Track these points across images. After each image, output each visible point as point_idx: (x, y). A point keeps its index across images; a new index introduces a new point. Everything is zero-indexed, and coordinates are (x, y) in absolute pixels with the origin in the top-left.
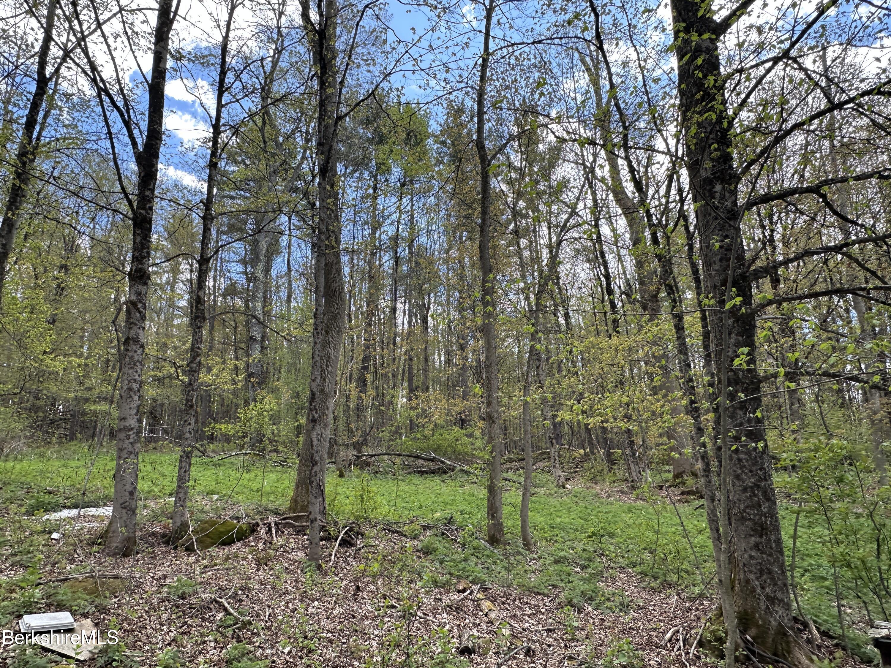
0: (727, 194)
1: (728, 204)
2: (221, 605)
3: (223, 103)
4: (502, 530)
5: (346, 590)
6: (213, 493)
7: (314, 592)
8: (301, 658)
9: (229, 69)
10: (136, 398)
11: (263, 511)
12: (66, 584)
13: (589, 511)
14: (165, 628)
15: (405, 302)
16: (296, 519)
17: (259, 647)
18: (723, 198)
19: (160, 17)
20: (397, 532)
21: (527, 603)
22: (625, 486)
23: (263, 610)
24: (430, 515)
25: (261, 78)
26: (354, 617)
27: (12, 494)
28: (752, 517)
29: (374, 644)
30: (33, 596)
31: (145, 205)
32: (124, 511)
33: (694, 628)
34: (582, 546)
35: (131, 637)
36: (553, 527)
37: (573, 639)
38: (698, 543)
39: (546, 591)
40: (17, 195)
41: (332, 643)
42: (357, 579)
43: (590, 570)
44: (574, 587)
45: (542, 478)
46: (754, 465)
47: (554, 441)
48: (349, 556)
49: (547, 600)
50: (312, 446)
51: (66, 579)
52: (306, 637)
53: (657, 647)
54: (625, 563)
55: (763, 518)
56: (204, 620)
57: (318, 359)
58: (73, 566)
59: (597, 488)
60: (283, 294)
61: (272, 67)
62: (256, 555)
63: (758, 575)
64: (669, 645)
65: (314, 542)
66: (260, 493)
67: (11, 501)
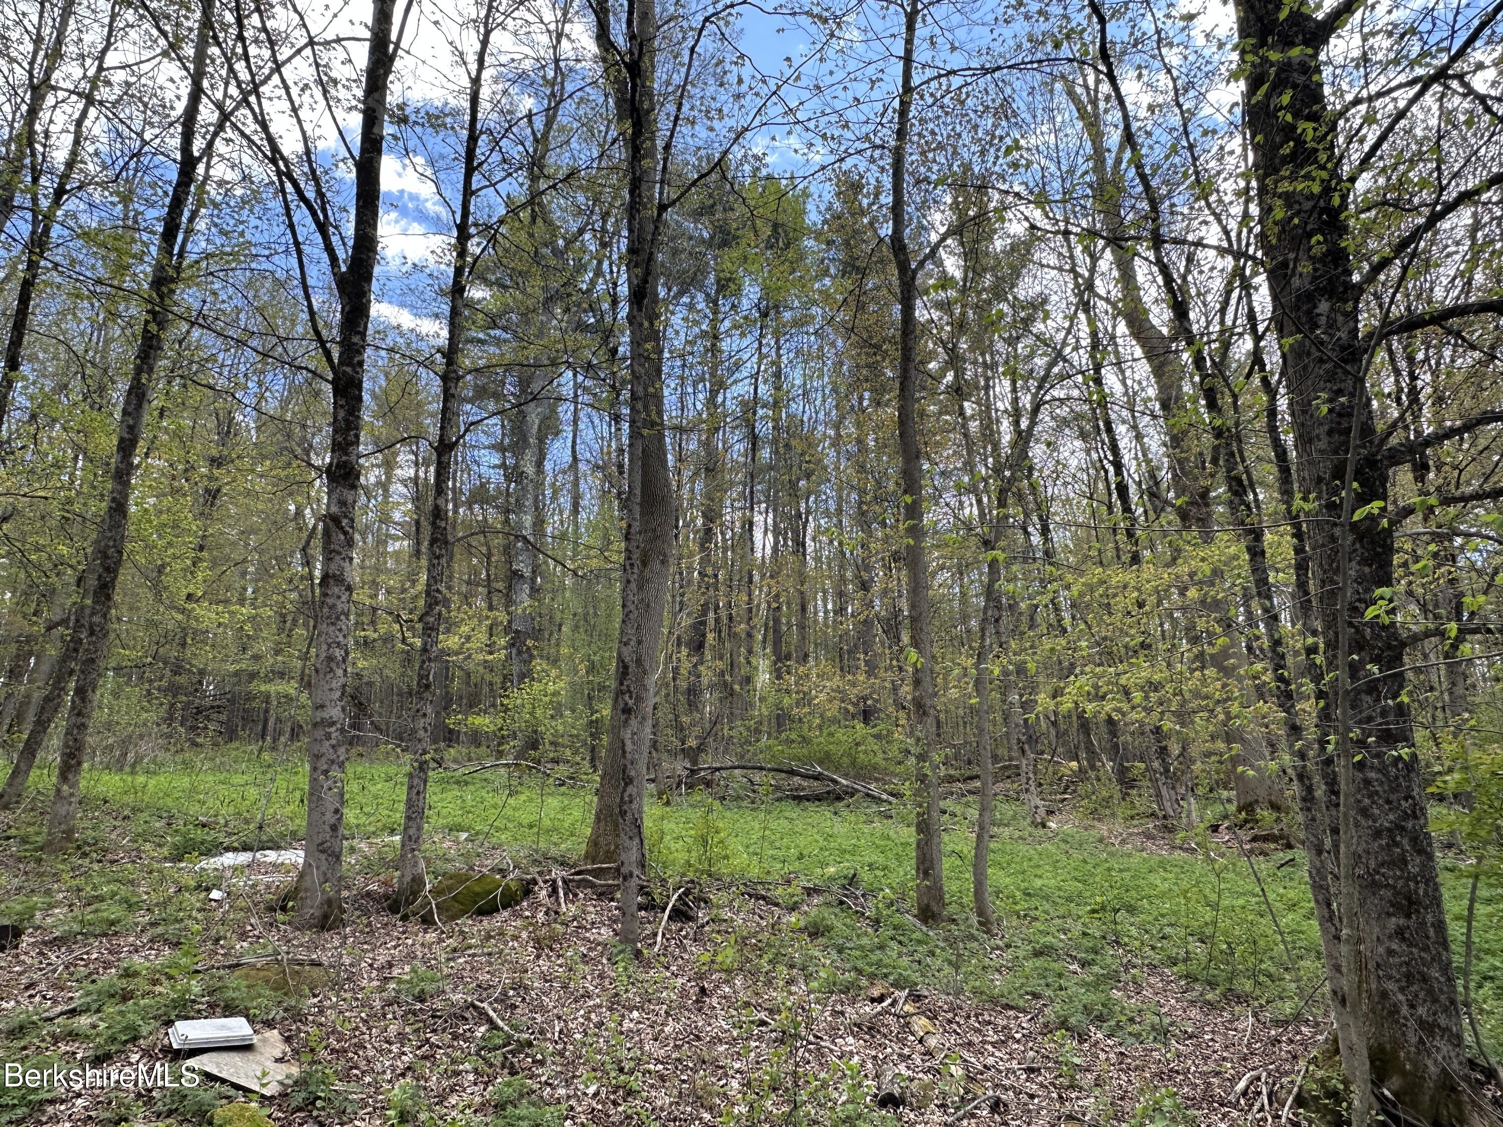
0: (1340, 319)
1: (1343, 334)
2: (482, 1013)
3: (474, 187)
4: (942, 898)
5: (684, 994)
6: (460, 828)
7: (631, 995)
8: (615, 1103)
9: (481, 133)
10: (340, 672)
11: (543, 860)
12: (237, 973)
13: (1089, 867)
14: (395, 1049)
15: (767, 512)
16: (597, 873)
17: (546, 1083)
18: (1332, 325)
19: (373, 51)
20: (764, 898)
21: (989, 1023)
22: (1151, 826)
23: (550, 1023)
24: (819, 870)
25: (527, 144)
26: (698, 1038)
27: (145, 827)
28: (1391, 882)
29: (735, 1084)
30: (188, 991)
31: (352, 358)
32: (323, 857)
33: (1287, 1073)
34: (1080, 927)
35: (343, 1062)
36: (1029, 895)
37: (1072, 1087)
38: (1287, 925)
39: (1021, 1003)
40: (151, 347)
41: (664, 1081)
42: (701, 977)
43: (1096, 969)
44: (1070, 998)
45: (1005, 810)
46: (1393, 790)
47: (1026, 747)
48: (685, 937)
49: (1024, 1019)
50: (624, 752)
51: (238, 965)
52: (621, 1070)
53: (1222, 1105)
54: (1157, 958)
55: (1412, 884)
56: (455, 1037)
57: (632, 607)
58: (245, 944)
59: (1103, 829)
60: (565, 501)
61: (546, 125)
62: (534, 931)
63: (1404, 984)
64: (1242, 1102)
65: (629, 911)
66: (535, 830)
67: (144, 836)
